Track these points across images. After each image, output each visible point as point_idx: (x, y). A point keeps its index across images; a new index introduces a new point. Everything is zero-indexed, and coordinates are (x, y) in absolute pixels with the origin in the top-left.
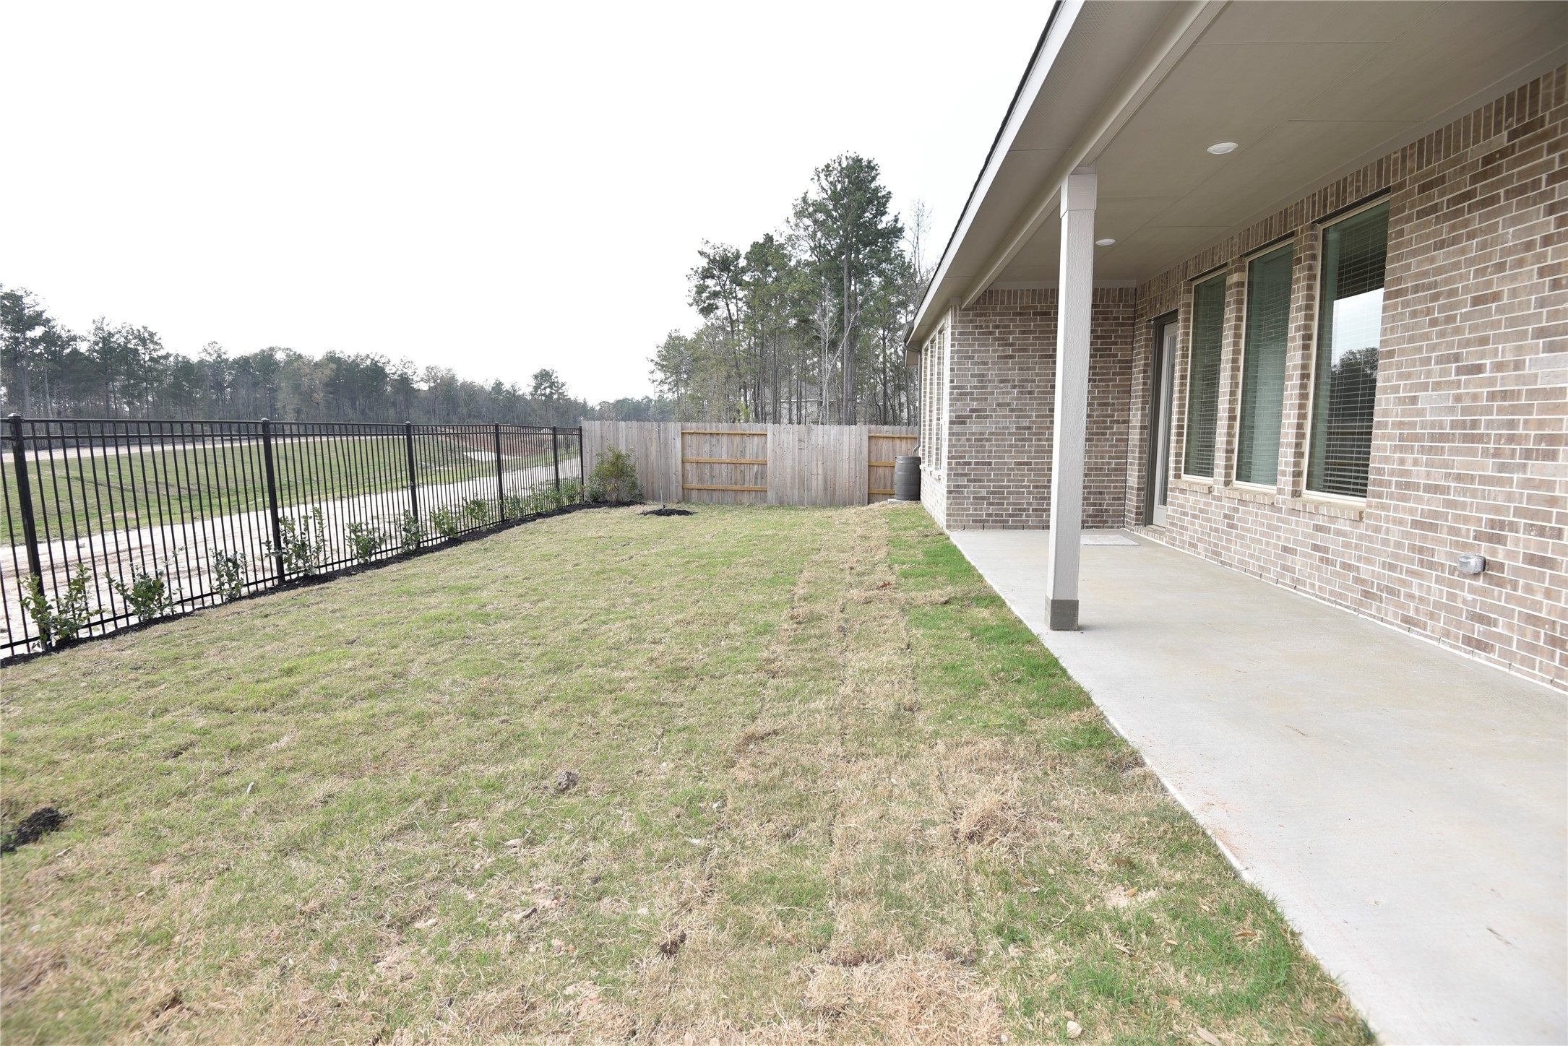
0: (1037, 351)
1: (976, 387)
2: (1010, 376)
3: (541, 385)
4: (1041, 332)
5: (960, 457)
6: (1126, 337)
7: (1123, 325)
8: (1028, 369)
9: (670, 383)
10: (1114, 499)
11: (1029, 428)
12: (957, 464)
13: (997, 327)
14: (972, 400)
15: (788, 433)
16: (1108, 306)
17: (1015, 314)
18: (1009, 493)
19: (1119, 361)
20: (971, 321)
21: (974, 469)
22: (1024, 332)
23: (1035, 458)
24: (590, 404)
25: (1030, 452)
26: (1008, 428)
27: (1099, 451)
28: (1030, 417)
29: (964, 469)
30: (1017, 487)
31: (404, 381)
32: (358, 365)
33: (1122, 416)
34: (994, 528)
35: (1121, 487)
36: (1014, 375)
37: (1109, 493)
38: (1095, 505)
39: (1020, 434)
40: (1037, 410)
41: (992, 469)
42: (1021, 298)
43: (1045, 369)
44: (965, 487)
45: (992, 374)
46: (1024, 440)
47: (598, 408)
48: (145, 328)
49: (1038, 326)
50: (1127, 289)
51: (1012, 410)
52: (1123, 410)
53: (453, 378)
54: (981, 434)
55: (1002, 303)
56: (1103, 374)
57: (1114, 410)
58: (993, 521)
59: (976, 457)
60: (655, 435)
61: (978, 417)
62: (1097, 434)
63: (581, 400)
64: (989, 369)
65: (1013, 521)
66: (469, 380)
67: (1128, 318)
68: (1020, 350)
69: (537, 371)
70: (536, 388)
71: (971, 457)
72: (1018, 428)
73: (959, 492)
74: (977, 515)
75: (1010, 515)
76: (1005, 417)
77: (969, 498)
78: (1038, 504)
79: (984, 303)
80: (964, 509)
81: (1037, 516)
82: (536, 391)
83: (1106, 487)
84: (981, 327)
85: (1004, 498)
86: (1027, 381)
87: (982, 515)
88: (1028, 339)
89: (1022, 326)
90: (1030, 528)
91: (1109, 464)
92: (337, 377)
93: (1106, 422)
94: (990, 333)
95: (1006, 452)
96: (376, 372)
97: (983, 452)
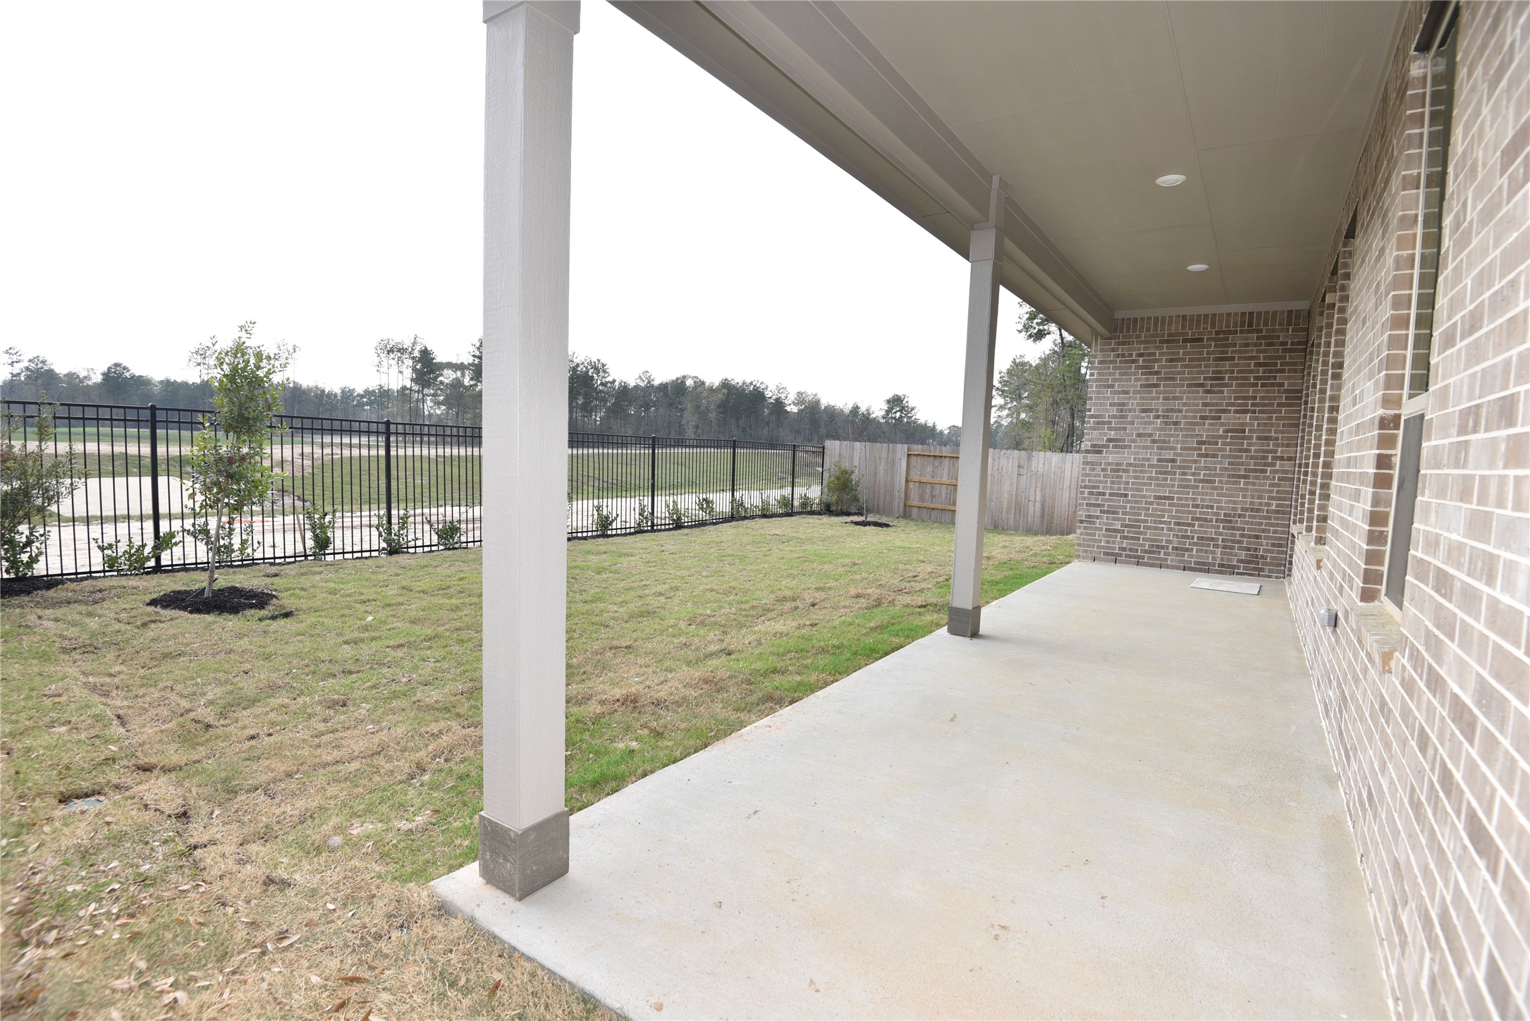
0: (1185, 379)
1: (1114, 417)
2: (1153, 404)
3: (892, 409)
4: (1190, 360)
5: (1094, 487)
6: (1295, 364)
7: (1291, 350)
8: (1175, 398)
9: (1009, 409)
10: (1273, 545)
11: (1173, 461)
12: (1090, 493)
13: (1141, 355)
14: (1110, 429)
15: (1008, 458)
16: (1274, 331)
17: (1161, 342)
18: (1146, 528)
19: (1286, 391)
20: (1113, 350)
21: (1108, 500)
22: (1171, 360)
23: (1177, 493)
24: (939, 428)
25: (1173, 486)
26: (1148, 460)
27: (1256, 490)
28: (1175, 449)
29: (1097, 499)
30: (1155, 522)
31: (779, 404)
32: (744, 389)
33: (1287, 452)
34: (1127, 563)
35: (1283, 532)
36: (1159, 404)
37: (1266, 538)
38: (1248, 549)
39: (1163, 467)
40: (1183, 442)
41: (1128, 502)
42: (1170, 325)
43: (1194, 399)
44: (1097, 517)
45: (1134, 403)
46: (1165, 473)
47: (946, 432)
48: (599, 360)
49: (1188, 353)
50: (1299, 311)
51: (1154, 441)
52: (1288, 445)
53: (818, 402)
54: (1117, 464)
55: (1148, 330)
56: (1264, 405)
57: (1278, 445)
58: (1126, 556)
59: (1111, 488)
60: (884, 455)
61: (1115, 447)
62: (1256, 471)
63: (930, 424)
64: (1130, 398)
65: (1149, 558)
66: (832, 404)
67: (1299, 343)
68: (1166, 379)
69: (889, 396)
70: (888, 412)
71: (1106, 488)
72: (1159, 460)
73: (1090, 523)
74: (1108, 548)
75: (1146, 552)
76: (1145, 448)
77: (1101, 529)
78: (1180, 543)
79: (1128, 331)
80: (1095, 541)
81: (1177, 555)
82: (887, 414)
83: (1264, 531)
84: (1123, 355)
85: (1140, 533)
86: (1172, 410)
87: (1115, 549)
88: (1176, 367)
89: (1169, 354)
90: (1168, 567)
91: (1268, 505)
92: (727, 400)
93: (1266, 458)
94: (1133, 361)
95: (1145, 484)
96: (756, 396)
97: (1119, 483)
